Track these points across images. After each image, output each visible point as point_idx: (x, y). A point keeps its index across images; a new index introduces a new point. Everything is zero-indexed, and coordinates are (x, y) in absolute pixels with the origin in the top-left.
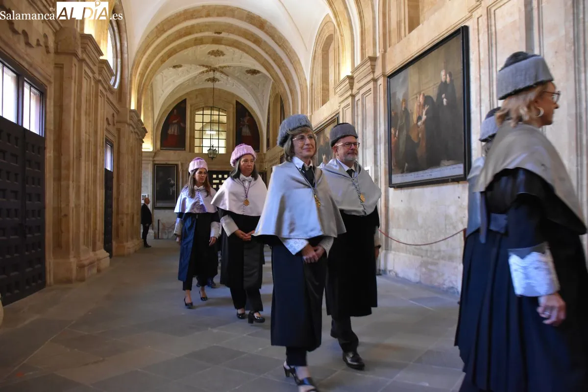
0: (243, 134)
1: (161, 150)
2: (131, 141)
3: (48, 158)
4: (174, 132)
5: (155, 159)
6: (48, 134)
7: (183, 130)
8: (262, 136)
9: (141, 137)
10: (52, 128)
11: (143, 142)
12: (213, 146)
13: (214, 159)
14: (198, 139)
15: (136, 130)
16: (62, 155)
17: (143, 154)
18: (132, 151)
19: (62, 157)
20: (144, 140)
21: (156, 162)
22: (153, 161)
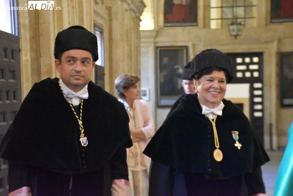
1: (165, 26)
2: (126, 21)
3: (24, 63)
4: (181, 1)
5: (158, 40)
6: (22, 31)
9: (138, 14)
10: (27, 22)
12: (237, 18)
14: (216, 9)
15: (132, 6)
16: (41, 56)
18: (127, 38)
19: (42, 60)
20: (141, 17)
21: (159, 45)
22: (155, 43)
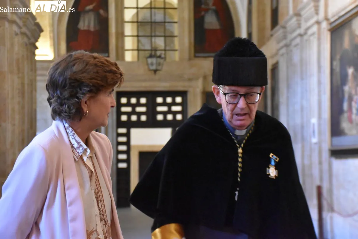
0: (207, 26)
4: (89, 26)
7: (104, 22)
8: (239, 26)
9: (32, 40)
11: (37, 48)
12: (156, 50)
13: (158, 72)
14: (130, 38)
15: (24, 30)
17: (38, 65)
20: (37, 44)
